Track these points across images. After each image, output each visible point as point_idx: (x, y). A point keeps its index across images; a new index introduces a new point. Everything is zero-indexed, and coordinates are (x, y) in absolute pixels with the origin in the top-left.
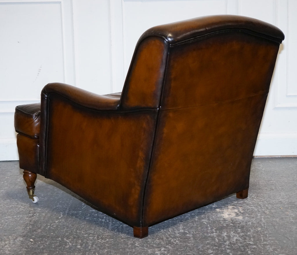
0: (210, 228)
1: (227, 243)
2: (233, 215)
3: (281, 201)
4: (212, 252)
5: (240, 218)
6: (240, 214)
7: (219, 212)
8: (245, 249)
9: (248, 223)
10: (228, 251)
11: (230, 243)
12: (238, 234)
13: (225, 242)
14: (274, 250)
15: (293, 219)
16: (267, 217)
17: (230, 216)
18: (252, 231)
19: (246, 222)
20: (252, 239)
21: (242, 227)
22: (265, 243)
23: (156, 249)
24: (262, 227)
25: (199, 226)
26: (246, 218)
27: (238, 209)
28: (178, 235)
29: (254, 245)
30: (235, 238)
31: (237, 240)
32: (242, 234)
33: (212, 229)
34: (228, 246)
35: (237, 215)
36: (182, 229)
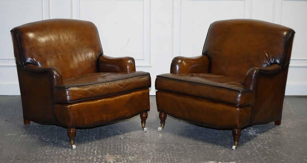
0: (244, 140)
1: (255, 148)
4: (249, 152)
6: (258, 132)
7: (246, 131)
8: (265, 151)
9: (264, 138)
10: (257, 152)
11: (257, 148)
12: (260, 143)
13: (254, 147)
14: (280, 152)
15: (287, 136)
16: (273, 134)
17: (253, 133)
18: (266, 142)
19: (262, 137)
20: (267, 146)
22: (274, 148)
23: (221, 151)
24: (271, 140)
27: (256, 129)
28: (229, 143)
29: (269, 149)
30: (259, 145)
31: (260, 146)
32: (261, 143)
33: (245, 140)
34: (256, 149)
36: (230, 140)
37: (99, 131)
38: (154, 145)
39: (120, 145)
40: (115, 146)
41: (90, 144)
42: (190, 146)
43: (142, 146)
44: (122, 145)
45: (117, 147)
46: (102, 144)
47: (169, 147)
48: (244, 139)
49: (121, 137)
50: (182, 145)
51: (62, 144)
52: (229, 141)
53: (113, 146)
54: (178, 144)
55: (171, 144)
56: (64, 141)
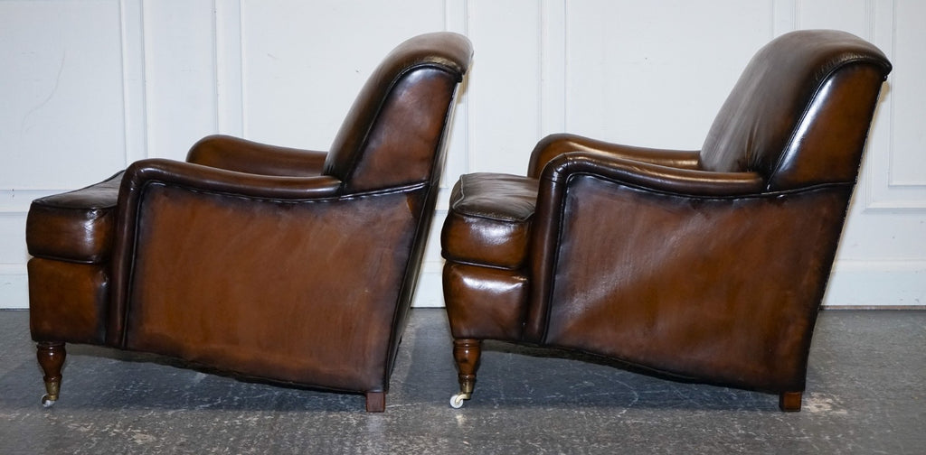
2: (827, 408)
3: (908, 386)
5: (843, 412)
6: (839, 406)
9: (863, 421)
17: (822, 409)
19: (858, 420)
21: (855, 427)
25: (770, 424)
26: (856, 413)
27: (832, 398)
31: (853, 447)
33: (797, 429)
35: (834, 408)
36: (742, 429)
37: (276, 402)
38: (465, 442)
39: (341, 443)
40: (322, 445)
41: (233, 441)
42: (595, 445)
43: (423, 446)
44: (348, 443)
45: (327, 450)
46: (275, 441)
47: (520, 449)
48: (793, 425)
49: (348, 420)
50: (568, 445)
51: (134, 439)
52: (740, 432)
53: (314, 446)
54: (552, 439)
55: (527, 441)
56: (142, 433)
